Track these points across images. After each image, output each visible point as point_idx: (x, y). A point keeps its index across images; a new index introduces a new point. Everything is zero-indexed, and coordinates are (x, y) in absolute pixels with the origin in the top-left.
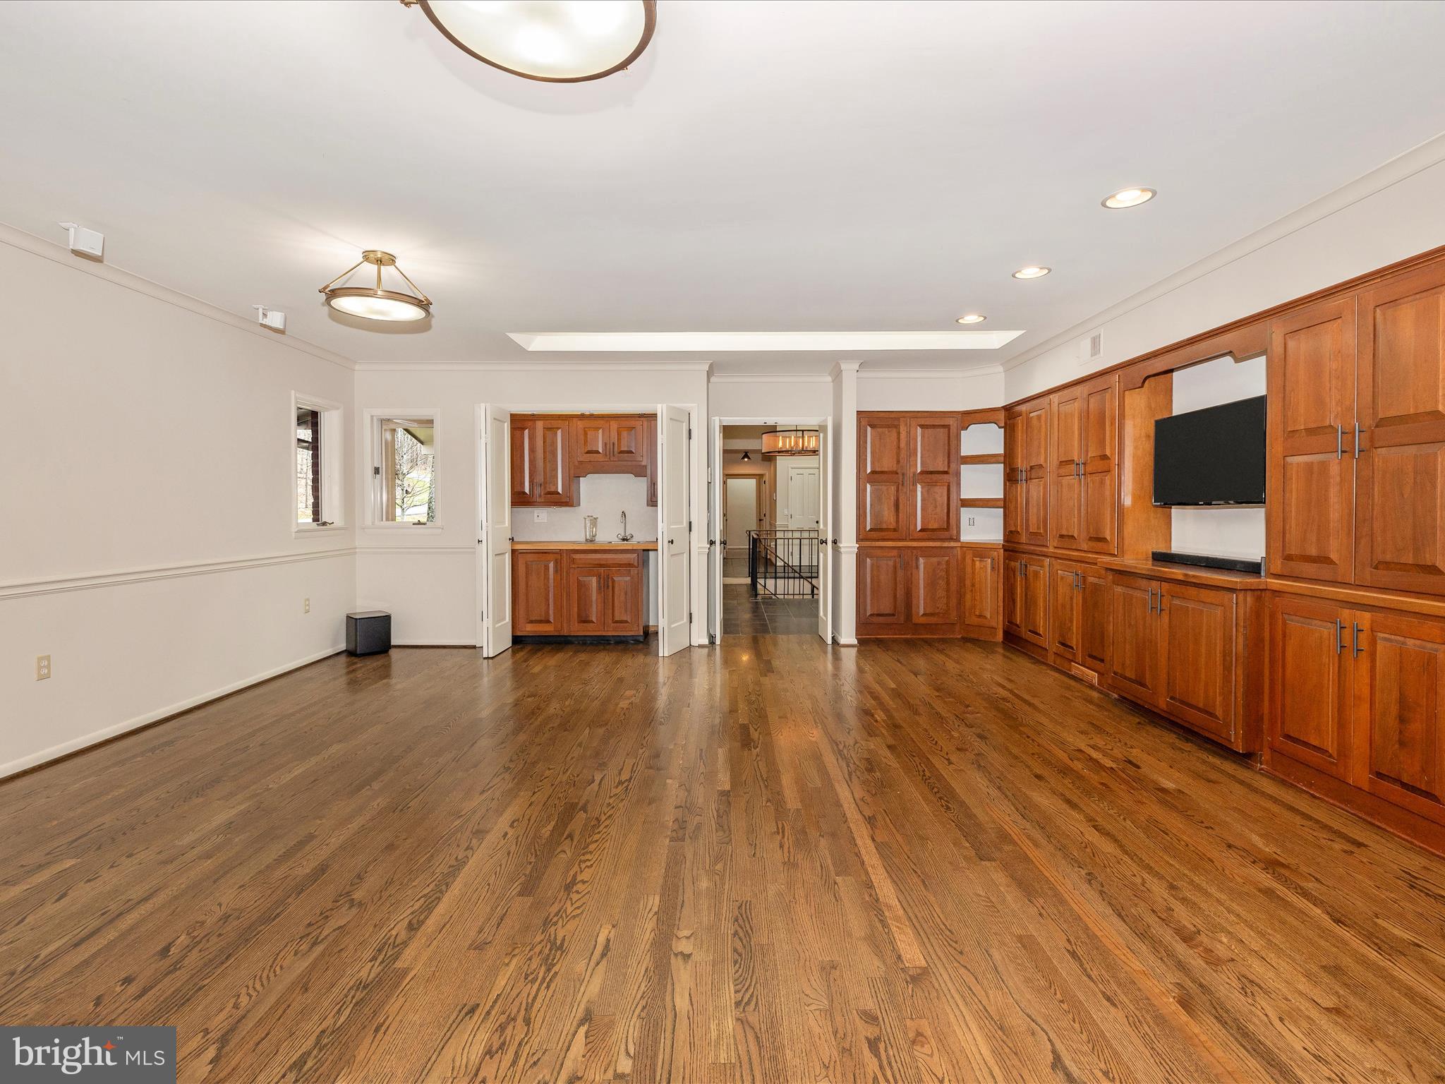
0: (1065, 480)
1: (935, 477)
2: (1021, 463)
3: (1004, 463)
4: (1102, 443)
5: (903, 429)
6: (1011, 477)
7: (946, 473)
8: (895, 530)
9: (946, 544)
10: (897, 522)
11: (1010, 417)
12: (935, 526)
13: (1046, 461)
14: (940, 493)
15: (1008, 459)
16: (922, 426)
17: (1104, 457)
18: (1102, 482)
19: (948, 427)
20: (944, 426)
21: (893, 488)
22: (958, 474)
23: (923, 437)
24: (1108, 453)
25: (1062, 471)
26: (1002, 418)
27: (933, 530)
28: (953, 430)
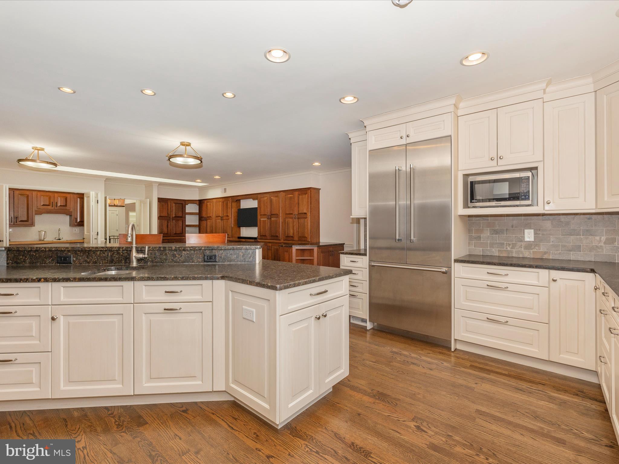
0: (218, 221)
1: (178, 218)
2: (204, 215)
3: (199, 215)
4: (227, 213)
5: (169, 203)
6: (201, 219)
7: (182, 217)
8: (166, 234)
9: (182, 238)
10: (168, 231)
11: (201, 203)
12: (179, 232)
13: (212, 216)
14: (180, 223)
15: (200, 214)
16: (175, 203)
17: (227, 216)
18: (227, 222)
19: (182, 204)
20: (181, 204)
21: (166, 222)
22: (185, 218)
23: (175, 206)
24: (229, 215)
25: (217, 218)
26: (198, 203)
27: (178, 234)
28: (184, 205)
